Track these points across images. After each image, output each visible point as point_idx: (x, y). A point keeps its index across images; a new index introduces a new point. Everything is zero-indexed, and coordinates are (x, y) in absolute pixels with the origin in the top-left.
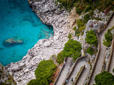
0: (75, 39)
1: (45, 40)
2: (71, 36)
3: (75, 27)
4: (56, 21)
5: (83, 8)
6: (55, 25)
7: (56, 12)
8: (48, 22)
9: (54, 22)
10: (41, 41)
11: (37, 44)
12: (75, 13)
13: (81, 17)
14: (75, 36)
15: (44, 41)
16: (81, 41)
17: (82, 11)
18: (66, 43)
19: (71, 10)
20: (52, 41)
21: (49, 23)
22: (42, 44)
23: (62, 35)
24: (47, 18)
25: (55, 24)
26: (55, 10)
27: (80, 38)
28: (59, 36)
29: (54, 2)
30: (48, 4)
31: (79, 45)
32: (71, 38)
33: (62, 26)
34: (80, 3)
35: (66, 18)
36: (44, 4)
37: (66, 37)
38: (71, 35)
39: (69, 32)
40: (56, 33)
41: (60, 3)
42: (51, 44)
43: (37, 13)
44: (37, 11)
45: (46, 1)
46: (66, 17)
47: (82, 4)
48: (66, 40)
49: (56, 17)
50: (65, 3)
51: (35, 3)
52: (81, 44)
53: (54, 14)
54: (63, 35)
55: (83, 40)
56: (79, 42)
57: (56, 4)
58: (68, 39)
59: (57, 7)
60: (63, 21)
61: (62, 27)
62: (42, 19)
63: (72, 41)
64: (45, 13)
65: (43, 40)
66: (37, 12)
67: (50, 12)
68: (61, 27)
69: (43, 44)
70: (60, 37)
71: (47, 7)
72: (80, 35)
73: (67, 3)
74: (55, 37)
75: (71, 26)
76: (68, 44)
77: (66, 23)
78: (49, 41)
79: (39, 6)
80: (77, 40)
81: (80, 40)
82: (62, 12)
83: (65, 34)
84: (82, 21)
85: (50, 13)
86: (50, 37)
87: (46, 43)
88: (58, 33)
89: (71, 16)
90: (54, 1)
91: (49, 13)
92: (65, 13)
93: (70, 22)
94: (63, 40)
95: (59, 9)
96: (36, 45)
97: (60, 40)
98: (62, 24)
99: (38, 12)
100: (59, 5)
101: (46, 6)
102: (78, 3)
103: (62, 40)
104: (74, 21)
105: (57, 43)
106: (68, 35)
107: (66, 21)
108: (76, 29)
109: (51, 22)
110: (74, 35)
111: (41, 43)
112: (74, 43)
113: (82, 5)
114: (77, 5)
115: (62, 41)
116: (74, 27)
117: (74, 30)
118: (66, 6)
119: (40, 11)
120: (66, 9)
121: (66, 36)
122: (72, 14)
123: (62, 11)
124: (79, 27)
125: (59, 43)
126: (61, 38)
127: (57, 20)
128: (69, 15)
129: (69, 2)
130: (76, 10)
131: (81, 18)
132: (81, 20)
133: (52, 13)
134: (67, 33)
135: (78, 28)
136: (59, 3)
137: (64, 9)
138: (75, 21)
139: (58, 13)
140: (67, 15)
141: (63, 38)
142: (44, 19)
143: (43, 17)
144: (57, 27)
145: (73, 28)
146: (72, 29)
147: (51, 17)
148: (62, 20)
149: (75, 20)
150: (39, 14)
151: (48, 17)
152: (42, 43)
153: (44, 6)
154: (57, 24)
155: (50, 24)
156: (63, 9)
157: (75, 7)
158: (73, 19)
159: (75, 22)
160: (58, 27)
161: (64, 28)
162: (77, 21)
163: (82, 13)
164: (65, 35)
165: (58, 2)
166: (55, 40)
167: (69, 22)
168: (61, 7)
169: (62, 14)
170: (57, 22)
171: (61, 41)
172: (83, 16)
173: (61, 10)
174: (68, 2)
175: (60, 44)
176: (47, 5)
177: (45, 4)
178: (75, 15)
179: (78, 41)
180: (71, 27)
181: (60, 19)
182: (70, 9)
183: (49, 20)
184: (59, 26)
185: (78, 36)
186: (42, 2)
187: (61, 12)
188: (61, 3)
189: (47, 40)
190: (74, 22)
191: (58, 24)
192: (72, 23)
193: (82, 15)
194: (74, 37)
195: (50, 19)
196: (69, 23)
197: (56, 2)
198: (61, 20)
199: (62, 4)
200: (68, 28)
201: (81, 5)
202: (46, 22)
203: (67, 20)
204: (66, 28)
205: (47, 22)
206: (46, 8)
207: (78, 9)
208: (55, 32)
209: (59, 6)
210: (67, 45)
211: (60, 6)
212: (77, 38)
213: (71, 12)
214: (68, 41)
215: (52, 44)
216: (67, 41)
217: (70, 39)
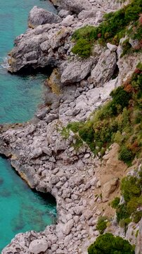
0: (117, 232)
1: (31, 235)
2: (105, 224)
3: (118, 200)
4: (65, 182)
5: (137, 146)
6: (60, 193)
7: (64, 156)
8: (42, 184)
9: (58, 185)
10: (21, 238)
11: (11, 247)
12: (116, 159)
13: (132, 172)
14: (116, 225)
15: (30, 239)
16: (134, 238)
17: (135, 155)
18: (92, 245)
19: (106, 152)
20: (53, 238)
21: (43, 186)
22: (25, 248)
23: (79, 221)
24: (40, 174)
25: (61, 190)
26: (60, 151)
27: (130, 230)
28: (70, 222)
29: (58, 130)
30: (43, 134)
31: (129, 250)
32: (107, 230)
33: (79, 196)
34: (130, 132)
35: (91, 174)
36: (32, 134)
37: (91, 228)
38: (106, 222)
39: (98, 212)
40: (62, 214)
41: (74, 132)
42: (49, 248)
43: (12, 159)
44: (12, 153)
45: (37, 127)
46: (90, 171)
47: (134, 135)
48: (92, 234)
49: (63, 170)
50: (89, 133)
51: (7, 132)
52: (135, 246)
53: (59, 163)
54: (83, 222)
55: (138, 237)
56: (127, 242)
57: (64, 136)
58: (97, 232)
59: (67, 143)
60: (82, 182)
61: (79, 200)
62: (25, 176)
63: (109, 237)
64: (34, 159)
65: (28, 234)
66: (11, 156)
67: (48, 157)
68: (76, 197)
69: (26, 245)
70: (76, 228)
71: (39, 144)
72: (130, 221)
73: (93, 132)
74: (62, 228)
75: (104, 195)
76: (97, 247)
77: (90, 187)
78: (44, 237)
79: (17, 141)
80: (122, 236)
81: (131, 237)
82: (80, 156)
83: (89, 219)
84: (137, 183)
85: (47, 160)
86: (48, 227)
87: (34, 243)
88: (69, 216)
89: (104, 169)
90: (59, 128)
91: (44, 158)
92: (89, 161)
93: (103, 183)
94: (84, 236)
95: (72, 149)
96: (6, 248)
97: (75, 234)
98: (81, 190)
99: (14, 158)
100: (73, 137)
101: (37, 140)
102: (124, 133)
103: (79, 236)
104: (113, 182)
105: (65, 244)
106: (95, 221)
107: (92, 181)
108: (120, 204)
109: (49, 185)
110: (115, 220)
111: (22, 244)
112: (113, 244)
113: (135, 138)
114: (122, 139)
115: (81, 239)
116: (112, 199)
117: (113, 207)
118: (91, 139)
119: (22, 153)
120: (91, 149)
121: (93, 225)
122: (108, 162)
123: (80, 154)
124: (127, 199)
125: (71, 244)
126: (78, 229)
127: (65, 179)
128: (101, 165)
129: (99, 129)
130: (119, 152)
131: (132, 174)
132: (133, 180)
133: (52, 159)
134: (94, 215)
135: (124, 201)
136: (72, 133)
137: (86, 150)
138: (117, 181)
139: (68, 160)
140: (94, 165)
141: (82, 229)
142: (31, 177)
143: (27, 171)
144: (67, 200)
145: (110, 201)
146: (106, 204)
147: (49, 171)
148: (81, 178)
149: (116, 179)
150: (18, 162)
151: (42, 171)
152: (24, 242)
153: (30, 141)
154: (66, 189)
155: (48, 190)
156: (82, 150)
157: (115, 144)
158: (110, 176)
159: (117, 184)
160: (70, 198)
161: (85, 203)
162: (120, 181)
163: (134, 161)
164: (89, 222)
165: (71, 131)
166: (60, 234)
167: (99, 184)
168: (78, 142)
169: (80, 163)
170: (66, 184)
171: (76, 239)
172: (139, 170)
173: (78, 150)
174: (96, 131)
175: (76, 246)
176: (41, 138)
177: (35, 134)
178: (115, 165)
179: (126, 239)
180: (104, 199)
181: (75, 176)
182: (103, 148)
183: (45, 180)
184: (72, 196)
185: (126, 224)
186: (26, 130)
187: (78, 157)
188: (77, 134)
189: (39, 234)
190: (112, 186)
191: (68, 190)
192: (107, 188)
193: (136, 165)
194: (113, 227)
195: (47, 177)
196: (100, 187)
197: (64, 130)
198: (76, 178)
199: (80, 134)
200: (96, 201)
201: (131, 138)
202: (36, 185)
203: (94, 179)
204: (92, 202)
205: (38, 184)
206: (37, 145)
207: (123, 148)
208: (61, 212)
209: (72, 142)
210: (95, 251)
211: (74, 142)
212: (123, 230)
213: (105, 157)
214: (96, 237)
215: (53, 248)
216: (94, 239)
217: (102, 233)
